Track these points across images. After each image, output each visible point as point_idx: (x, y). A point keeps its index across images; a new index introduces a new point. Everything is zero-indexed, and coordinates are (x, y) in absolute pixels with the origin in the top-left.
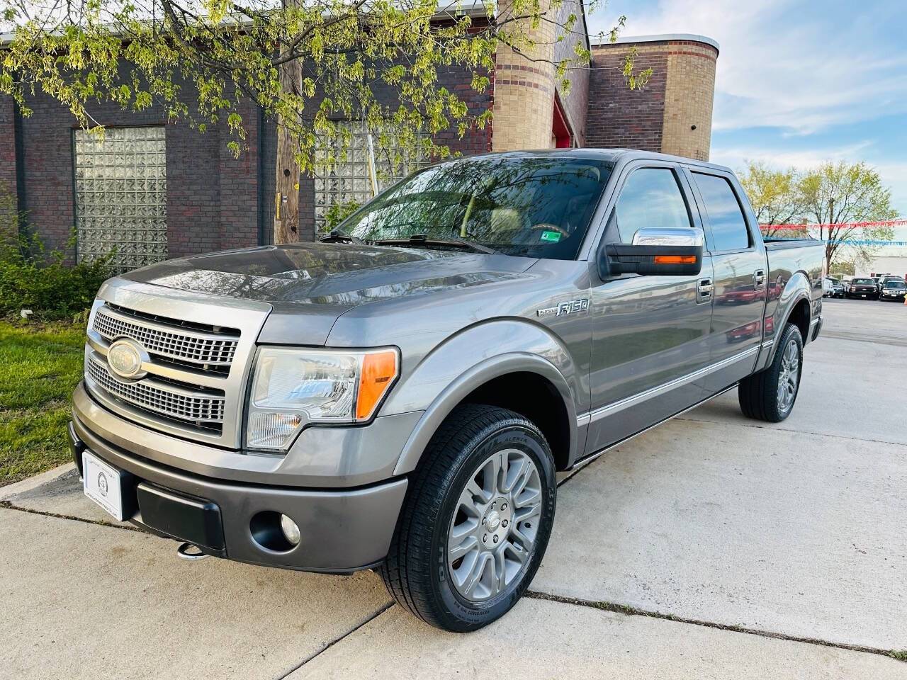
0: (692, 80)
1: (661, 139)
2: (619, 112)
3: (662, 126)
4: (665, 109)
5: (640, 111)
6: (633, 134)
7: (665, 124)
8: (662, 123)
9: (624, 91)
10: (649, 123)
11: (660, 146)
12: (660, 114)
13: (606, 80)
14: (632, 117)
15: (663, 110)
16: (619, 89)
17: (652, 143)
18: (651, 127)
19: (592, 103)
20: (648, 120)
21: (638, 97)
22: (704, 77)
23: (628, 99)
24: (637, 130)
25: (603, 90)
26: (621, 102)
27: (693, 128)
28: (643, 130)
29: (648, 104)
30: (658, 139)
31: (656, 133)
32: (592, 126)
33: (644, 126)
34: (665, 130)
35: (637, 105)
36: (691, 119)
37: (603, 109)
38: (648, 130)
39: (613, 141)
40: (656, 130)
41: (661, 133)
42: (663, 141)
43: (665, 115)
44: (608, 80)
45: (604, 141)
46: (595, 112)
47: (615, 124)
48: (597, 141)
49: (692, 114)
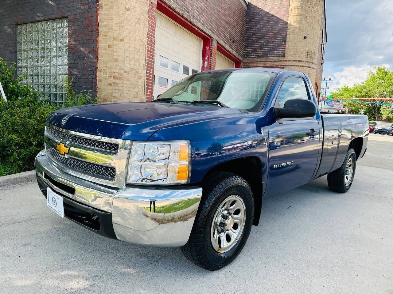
0: (305, 10)
1: (286, 45)
2: (262, 30)
3: (286, 37)
4: (288, 27)
5: (274, 29)
6: (271, 42)
7: (287, 36)
8: (286, 35)
9: (266, 18)
10: (279, 36)
11: (285, 48)
12: (285, 30)
13: (255, 12)
14: (269, 33)
15: (287, 28)
16: (262, 17)
17: (280, 47)
18: (280, 37)
19: (248, 26)
20: (278, 34)
21: (273, 21)
22: (313, 8)
23: (267, 22)
24: (272, 40)
25: (254, 18)
26: (263, 24)
27: (305, 38)
28: (275, 40)
29: (278, 25)
30: (283, 45)
31: (283, 41)
32: (248, 38)
33: (276, 38)
34: (288, 39)
35: (272, 25)
36: (304, 32)
37: (254, 29)
38: (278, 39)
39: (258, 46)
40: (283, 39)
41: (286, 41)
42: (287, 46)
43: (288, 31)
44: (256, 12)
45: (254, 47)
46: (249, 31)
47: (260, 37)
48: (250, 47)
49: (304, 29)
